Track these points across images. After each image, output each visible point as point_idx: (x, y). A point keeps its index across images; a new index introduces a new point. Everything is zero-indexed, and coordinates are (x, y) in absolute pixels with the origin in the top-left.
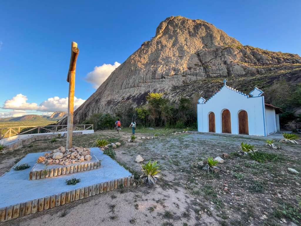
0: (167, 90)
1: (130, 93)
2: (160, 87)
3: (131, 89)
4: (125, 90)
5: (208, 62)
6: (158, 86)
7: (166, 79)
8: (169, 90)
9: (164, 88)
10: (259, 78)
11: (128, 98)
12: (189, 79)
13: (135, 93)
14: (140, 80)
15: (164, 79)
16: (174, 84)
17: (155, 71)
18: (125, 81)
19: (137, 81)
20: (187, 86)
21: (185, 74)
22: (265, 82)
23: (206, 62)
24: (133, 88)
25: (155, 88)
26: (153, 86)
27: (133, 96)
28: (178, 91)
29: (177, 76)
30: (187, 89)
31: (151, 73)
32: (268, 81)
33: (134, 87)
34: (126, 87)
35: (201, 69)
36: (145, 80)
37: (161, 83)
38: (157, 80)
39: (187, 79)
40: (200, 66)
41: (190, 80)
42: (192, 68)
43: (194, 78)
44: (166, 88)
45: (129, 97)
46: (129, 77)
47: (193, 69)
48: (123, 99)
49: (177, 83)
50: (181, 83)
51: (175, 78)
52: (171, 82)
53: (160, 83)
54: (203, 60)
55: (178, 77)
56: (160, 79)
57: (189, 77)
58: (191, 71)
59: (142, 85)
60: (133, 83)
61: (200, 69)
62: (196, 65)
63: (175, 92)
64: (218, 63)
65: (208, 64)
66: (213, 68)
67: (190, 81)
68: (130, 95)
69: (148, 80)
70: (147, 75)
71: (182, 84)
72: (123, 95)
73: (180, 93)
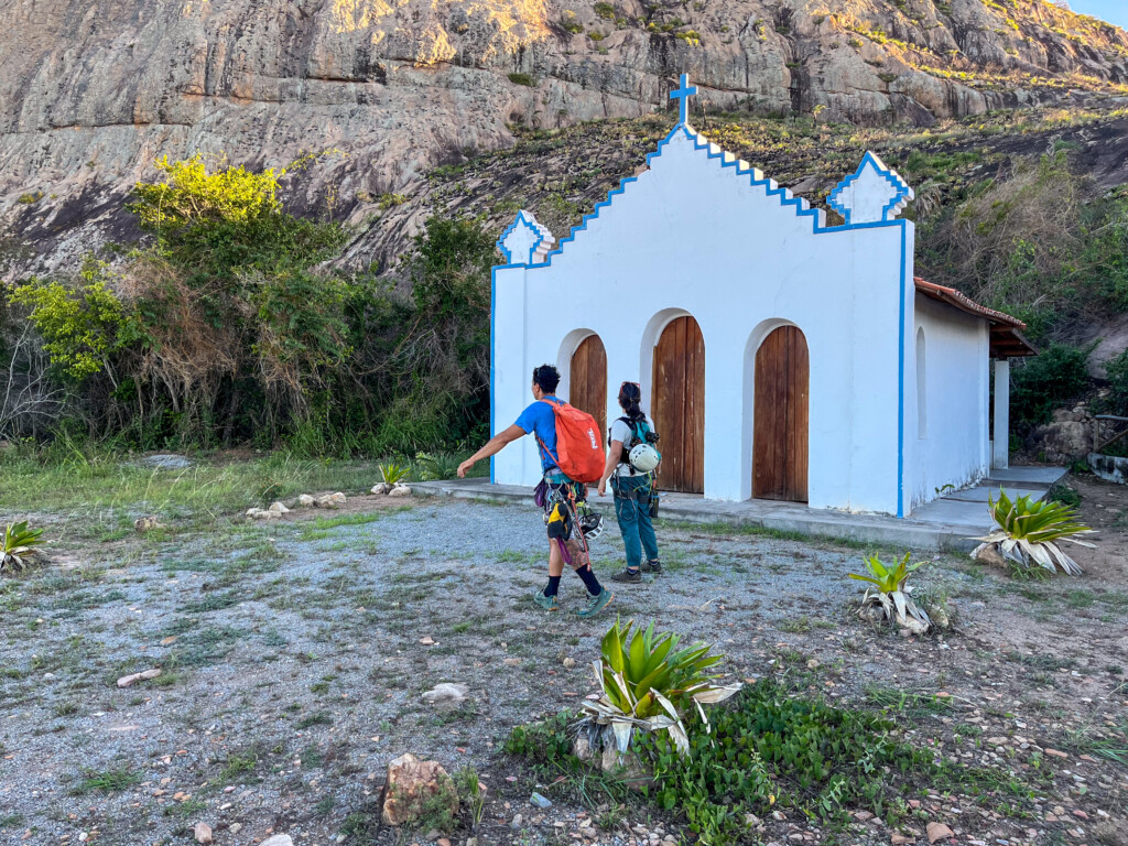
0: (398, 171)
1: (91, 165)
2: (344, 144)
3: (106, 136)
4: (44, 139)
5: (684, 1)
6: (332, 132)
7: (395, 90)
8: (409, 172)
9: (377, 154)
10: (952, 140)
11: (75, 213)
12: (558, 106)
13: (136, 171)
14: (178, 72)
15: (376, 87)
16: (451, 130)
17: (304, 15)
18: (50, 63)
19: (156, 75)
20: (540, 153)
21: (526, 68)
22: (977, 162)
23: (666, 4)
24: (123, 128)
25: (304, 145)
26: (291, 129)
27: (118, 196)
28: (477, 183)
29: (470, 73)
30: (537, 177)
31: (274, 27)
32: (990, 160)
33: (129, 118)
34: (58, 117)
35: (638, 47)
36: (227, 72)
37: (352, 114)
38: (325, 85)
39: (541, 107)
40: (633, 22)
41: (562, 113)
42: (580, 29)
43: (586, 104)
44: (387, 158)
45: (87, 197)
46: (83, 30)
47: (582, 36)
48: (30, 211)
49: (473, 128)
50: (494, 132)
51: (461, 87)
52: (428, 115)
53: (346, 108)
55: (477, 81)
56: (347, 80)
57: (555, 94)
58: (573, 47)
59: (202, 111)
60: (120, 89)
61: (628, 40)
62: (603, 9)
63: (452, 186)
64: (739, 18)
65: (684, 18)
66: (709, 47)
67: (564, 124)
68: (97, 187)
69: (248, 78)
70: (239, 35)
71: (506, 134)
72: (32, 184)
73: (488, 196)
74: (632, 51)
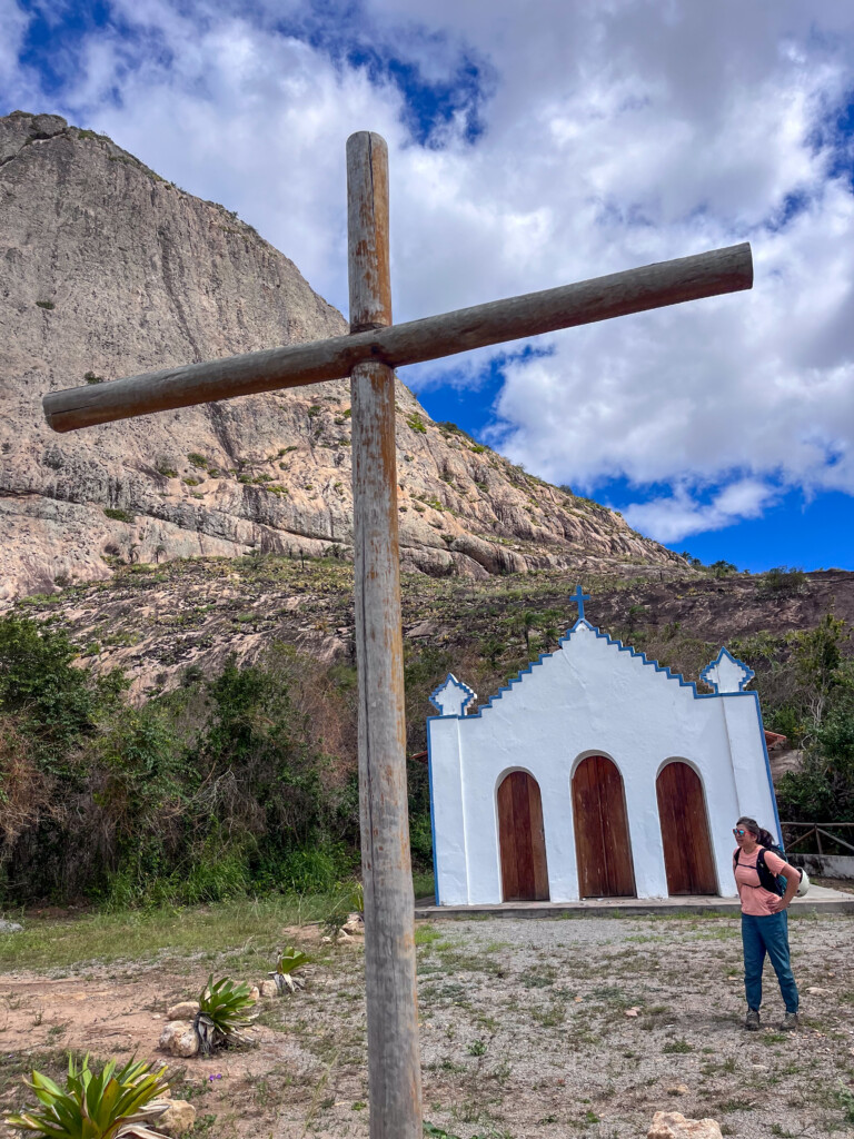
5: (270, 460)
12: (155, 542)
16: (41, 558)
21: (123, 505)
23: (255, 461)
28: (79, 614)
35: (232, 495)
39: (137, 542)
40: (226, 473)
41: (159, 551)
42: (175, 475)
43: (183, 542)
47: (177, 481)
50: (92, 563)
51: (53, 518)
54: (244, 443)
57: (152, 531)
58: (168, 489)
61: (222, 488)
62: (197, 460)
64: (321, 479)
65: (272, 475)
66: (297, 501)
67: (162, 559)
71: (103, 566)
74: (227, 498)
